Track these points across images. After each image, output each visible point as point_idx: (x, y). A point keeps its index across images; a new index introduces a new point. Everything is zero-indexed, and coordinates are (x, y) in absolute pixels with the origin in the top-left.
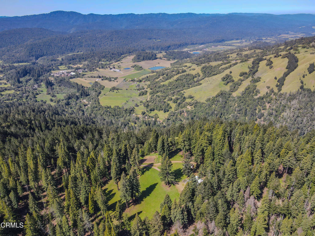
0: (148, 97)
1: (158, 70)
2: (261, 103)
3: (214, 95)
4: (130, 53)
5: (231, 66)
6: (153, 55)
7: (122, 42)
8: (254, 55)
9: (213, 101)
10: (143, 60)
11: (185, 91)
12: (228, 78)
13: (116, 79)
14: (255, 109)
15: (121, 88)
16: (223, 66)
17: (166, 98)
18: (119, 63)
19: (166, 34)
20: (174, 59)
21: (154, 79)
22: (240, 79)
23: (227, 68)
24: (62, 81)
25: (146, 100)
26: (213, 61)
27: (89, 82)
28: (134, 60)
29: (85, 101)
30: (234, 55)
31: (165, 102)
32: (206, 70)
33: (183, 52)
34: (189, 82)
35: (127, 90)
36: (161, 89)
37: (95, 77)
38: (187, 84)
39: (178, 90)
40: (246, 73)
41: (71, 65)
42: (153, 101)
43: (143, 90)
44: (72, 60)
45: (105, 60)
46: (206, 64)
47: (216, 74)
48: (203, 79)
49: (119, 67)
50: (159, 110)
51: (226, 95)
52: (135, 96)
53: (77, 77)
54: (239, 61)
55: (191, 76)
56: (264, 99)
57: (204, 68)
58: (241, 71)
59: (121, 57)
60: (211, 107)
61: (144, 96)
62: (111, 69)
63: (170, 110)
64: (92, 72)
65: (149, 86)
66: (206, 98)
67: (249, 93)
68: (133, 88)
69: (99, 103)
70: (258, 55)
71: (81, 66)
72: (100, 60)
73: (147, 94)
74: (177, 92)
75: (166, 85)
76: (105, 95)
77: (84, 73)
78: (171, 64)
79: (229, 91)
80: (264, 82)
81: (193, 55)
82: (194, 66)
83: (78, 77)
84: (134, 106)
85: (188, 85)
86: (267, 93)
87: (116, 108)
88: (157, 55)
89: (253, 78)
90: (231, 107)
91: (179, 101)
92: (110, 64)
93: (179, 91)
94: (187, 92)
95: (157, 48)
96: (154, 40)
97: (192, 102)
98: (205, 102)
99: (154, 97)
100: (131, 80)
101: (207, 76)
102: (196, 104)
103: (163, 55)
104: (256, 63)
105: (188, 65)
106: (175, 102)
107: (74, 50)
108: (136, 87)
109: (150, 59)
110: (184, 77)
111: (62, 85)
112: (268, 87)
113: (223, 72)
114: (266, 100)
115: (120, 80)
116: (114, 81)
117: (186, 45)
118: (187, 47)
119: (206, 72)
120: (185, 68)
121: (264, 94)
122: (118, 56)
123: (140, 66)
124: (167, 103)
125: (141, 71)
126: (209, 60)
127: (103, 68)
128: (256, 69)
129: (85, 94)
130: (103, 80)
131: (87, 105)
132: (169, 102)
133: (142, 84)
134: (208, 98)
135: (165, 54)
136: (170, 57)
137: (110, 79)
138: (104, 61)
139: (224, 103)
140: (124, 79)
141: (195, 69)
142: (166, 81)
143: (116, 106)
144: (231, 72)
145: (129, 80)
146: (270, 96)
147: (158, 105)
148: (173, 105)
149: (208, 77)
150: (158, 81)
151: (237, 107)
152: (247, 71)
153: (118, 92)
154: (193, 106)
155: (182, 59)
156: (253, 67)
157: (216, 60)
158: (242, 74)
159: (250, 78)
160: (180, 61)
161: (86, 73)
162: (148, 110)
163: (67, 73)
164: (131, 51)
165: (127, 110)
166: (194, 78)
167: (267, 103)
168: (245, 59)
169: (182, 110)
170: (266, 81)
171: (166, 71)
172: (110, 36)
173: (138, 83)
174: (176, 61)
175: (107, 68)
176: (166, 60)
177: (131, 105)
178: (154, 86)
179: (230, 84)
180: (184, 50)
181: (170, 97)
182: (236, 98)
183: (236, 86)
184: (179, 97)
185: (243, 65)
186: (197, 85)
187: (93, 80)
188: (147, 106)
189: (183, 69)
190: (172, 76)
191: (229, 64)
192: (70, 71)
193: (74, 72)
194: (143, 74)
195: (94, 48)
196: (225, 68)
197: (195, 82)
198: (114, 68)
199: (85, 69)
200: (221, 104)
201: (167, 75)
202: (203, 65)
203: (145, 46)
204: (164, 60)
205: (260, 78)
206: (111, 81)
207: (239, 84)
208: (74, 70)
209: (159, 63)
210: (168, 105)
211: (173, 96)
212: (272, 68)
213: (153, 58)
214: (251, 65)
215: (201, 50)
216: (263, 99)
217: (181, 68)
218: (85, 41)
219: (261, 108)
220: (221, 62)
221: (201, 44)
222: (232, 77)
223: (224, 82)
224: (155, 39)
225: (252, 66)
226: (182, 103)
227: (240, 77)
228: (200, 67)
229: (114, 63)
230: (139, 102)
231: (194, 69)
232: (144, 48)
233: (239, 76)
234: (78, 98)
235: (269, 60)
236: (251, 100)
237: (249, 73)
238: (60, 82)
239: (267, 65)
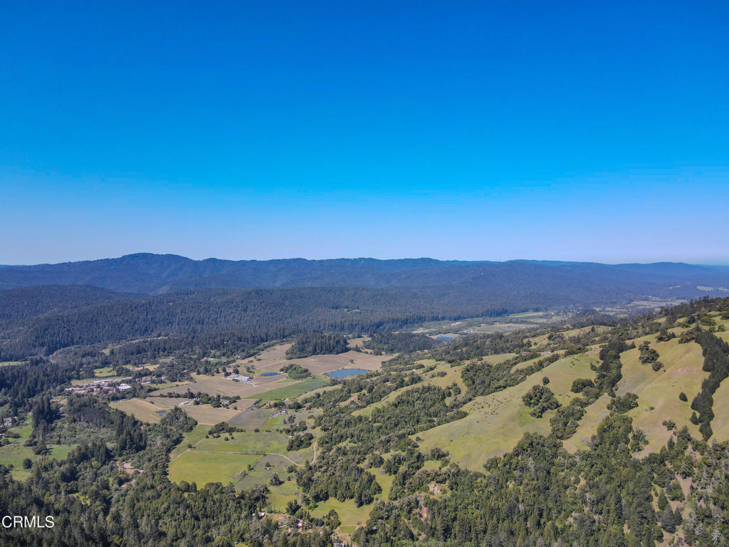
0: (314, 453)
1: (349, 378)
2: (661, 474)
3: (510, 446)
4: (283, 337)
5: (541, 365)
6: (338, 342)
7: (270, 312)
8: (597, 339)
9: (506, 467)
10: (314, 352)
11: (420, 434)
12: (541, 398)
13: (235, 400)
14: (646, 495)
15: (243, 428)
16: (522, 366)
17: (364, 459)
18: (252, 362)
19: (373, 298)
20: (392, 351)
21: (337, 401)
22: (576, 401)
23: (531, 371)
24: (86, 406)
25: (307, 462)
26: (491, 354)
27: (160, 409)
28: (290, 355)
29: (128, 465)
30: (542, 340)
31: (362, 470)
32: (475, 375)
33: (414, 335)
34: (432, 410)
35: (257, 431)
36: (352, 429)
37: (178, 396)
38: (426, 414)
39: (401, 432)
40: (590, 384)
41: (130, 367)
42: (325, 467)
43: (301, 434)
44: (138, 354)
45: (218, 354)
46: (475, 360)
47: (505, 387)
48: (470, 400)
49: (248, 369)
50: (343, 498)
51: (546, 449)
52: (278, 450)
53: (131, 395)
54: (562, 352)
55: (436, 391)
56: (666, 462)
57: (468, 371)
58: (576, 378)
59: (261, 346)
60: (502, 487)
61: (302, 451)
62: (227, 374)
63: (375, 496)
64: (177, 383)
65: (319, 421)
66: (483, 460)
67: (615, 442)
68: (276, 427)
69: (166, 474)
70: (606, 339)
71: (151, 368)
72: (205, 354)
73: (310, 444)
74: (396, 439)
75: (366, 419)
76: (190, 447)
77: (154, 386)
78: (383, 363)
79: (551, 436)
80: (652, 409)
81: (439, 341)
82: (443, 366)
83: (134, 396)
84: (268, 481)
85: (429, 418)
86: (671, 444)
87: (211, 492)
88: (348, 341)
89: (614, 396)
90: (566, 488)
91: (403, 469)
92: (230, 362)
93: (403, 436)
94: (428, 440)
95: (352, 328)
96: (346, 310)
97: (444, 469)
98: (483, 471)
99: (331, 454)
100: (272, 403)
101: (481, 391)
102: (456, 478)
103: (364, 342)
104: (611, 356)
105: (427, 363)
106: (391, 470)
107: (152, 331)
108: (285, 423)
109: (331, 352)
110: (416, 395)
111: (82, 418)
112: (670, 426)
113: (523, 379)
114: (677, 468)
115: (243, 405)
116: (227, 405)
117: (420, 320)
118: (422, 326)
119: (477, 381)
120: (418, 372)
121: (664, 447)
122: (252, 344)
123: (304, 368)
124: (367, 473)
125: (304, 380)
126: (481, 353)
127: (207, 371)
128: (614, 371)
129: (133, 439)
130: (197, 403)
131: (127, 480)
132: (373, 471)
133: (302, 415)
134: (492, 457)
135: (370, 339)
136: (381, 346)
137: (217, 402)
138: (214, 357)
139: (542, 474)
140: (256, 400)
141: (446, 374)
142: (368, 408)
143: (212, 484)
144: (546, 381)
145: (268, 404)
146: (683, 453)
147: (338, 479)
148: (386, 481)
149: (482, 394)
150: (347, 407)
151: (588, 489)
152: (593, 376)
153: (229, 437)
154: (446, 486)
155: (412, 351)
156: (605, 367)
157: (496, 352)
158: (579, 386)
159: (605, 399)
160: (406, 356)
161: (159, 386)
162: (308, 495)
163: (109, 385)
164: (287, 332)
165: (242, 497)
166: (444, 398)
167: (679, 478)
168: (577, 347)
169: (412, 497)
170: (657, 408)
171: (368, 380)
172: (242, 302)
173: (291, 412)
174: (396, 355)
175: (218, 372)
176: (371, 353)
177: (261, 478)
178: (334, 421)
179: (551, 414)
180: (414, 332)
181: (377, 453)
182: (577, 459)
183: (569, 420)
184: (404, 454)
185: (575, 362)
186: (453, 419)
187: (170, 404)
188: (307, 484)
189: (412, 374)
190: (385, 393)
191: (536, 360)
192: (119, 380)
193: (128, 382)
194: (305, 389)
195: (199, 327)
196: (527, 369)
197: (447, 409)
198: (237, 372)
199: (159, 376)
200: (533, 480)
201: (370, 391)
202: (467, 362)
203: (322, 324)
204: (367, 353)
205: (635, 397)
206: (219, 406)
207: (578, 415)
208: (131, 378)
209: (352, 361)
210: (371, 479)
211: (387, 451)
212: (662, 369)
213: (339, 348)
214: (598, 362)
215: (456, 331)
216: (662, 462)
217: (408, 372)
218: (182, 312)
219: (666, 495)
220: (513, 355)
221: (456, 319)
222: (553, 394)
223: (531, 410)
224: (347, 307)
225: (603, 364)
226: (414, 474)
227: (574, 395)
228: (459, 369)
229: (239, 362)
230: (285, 469)
231: (443, 374)
232: (320, 327)
233: (572, 391)
234: (109, 456)
235: (645, 347)
236: (625, 466)
237: (600, 381)
238: (79, 411)
239: (644, 362)
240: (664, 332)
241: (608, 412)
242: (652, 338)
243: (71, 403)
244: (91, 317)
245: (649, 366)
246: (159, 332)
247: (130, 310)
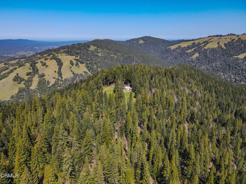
22: (29, 78)
40: (31, 73)
56: (56, 85)
58: (27, 72)
79: (26, 87)
80: (49, 75)
86: (56, 82)
104: (33, 65)
112: (54, 78)
121: (54, 82)
128: (36, 69)
144: (18, 74)
152: (31, 71)
156: (33, 69)
158: (28, 74)
159: (37, 76)
168: (22, 64)
179: (23, 82)
182: (36, 90)
183: (29, 82)
185: (24, 68)
205: (44, 74)
207: (31, 81)
212: (48, 67)
214: (31, 68)
223: (17, 82)
233: (27, 76)
235: (42, 62)
236: (47, 88)
237: (33, 72)
239: (43, 66)
240: (46, 58)
241: (39, 79)
242: (43, 60)
245: (45, 67)
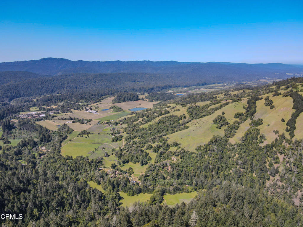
0: (123, 143)
1: (139, 111)
2: (271, 153)
3: (207, 141)
4: (111, 94)
5: (221, 107)
6: (134, 96)
7: (105, 84)
8: (245, 95)
9: (205, 150)
10: (124, 101)
11: (168, 136)
12: (221, 121)
13: (90, 121)
14: (264, 161)
15: (93, 132)
16: (213, 107)
17: (144, 146)
18: (98, 104)
19: (150, 77)
20: (157, 100)
21: (133, 121)
22: (236, 122)
23: (217, 109)
24: (26, 123)
25: (120, 147)
26: (200, 102)
27: (58, 124)
28: (114, 102)
29: (44, 148)
30: (222, 96)
31: (143, 151)
32: (192, 111)
33: (167, 94)
34: (174, 125)
35: (99, 134)
36: (139, 133)
37: (66, 119)
38: (171, 127)
39: (160, 135)
40: (242, 114)
41: (45, 107)
42: (127, 150)
43: (118, 135)
44: (49, 101)
45: (83, 101)
46: (193, 104)
47: (205, 116)
48: (190, 121)
49: (96, 108)
50: (135, 162)
51: (222, 142)
52: (108, 142)
53: (45, 118)
54: (231, 101)
55: (176, 117)
56: (273, 148)
57: (190, 109)
58: (236, 112)
59: (102, 98)
60: (203, 158)
61: (118, 142)
62: (87, 110)
63: (149, 162)
64: (65, 113)
65: (126, 129)
66: (195, 147)
67: (252, 139)
68: (107, 132)
69: (60, 152)
70: (249, 95)
71: (54, 107)
72: (77, 101)
73: (121, 139)
74: (158, 138)
75: (145, 129)
76: (70, 140)
77: (55, 115)
78: (153, 105)
79: (224, 137)
80: (269, 125)
81: (177, 96)
82: (179, 107)
83: (47, 119)
84: (103, 155)
85: (172, 129)
86: (276, 140)
87: (79, 160)
88: (139, 96)
89: (252, 120)
90: (230, 158)
91: (160, 150)
92: (88, 105)
93: (161, 136)
94: (172, 138)
95: (141, 90)
96: (138, 83)
97: (178, 151)
98: (195, 151)
99: (130, 144)
100: (106, 122)
101: (195, 117)
102: (183, 154)
103: (146, 96)
104: (252, 102)
105: (172, 105)
106: (156, 151)
107: (55, 92)
108: (111, 130)
109: (131, 100)
110: (167, 119)
111: (24, 128)
112: (276, 132)
113: (213, 113)
114: (278, 150)
115: (93, 123)
116: (86, 123)
117: (170, 87)
118: (170, 90)
119: (193, 113)
120: (168, 109)
121: (273, 141)
122: (98, 97)
123: (120, 107)
124: (145, 152)
125: (120, 112)
126: (195, 101)
127: (78, 109)
128: (253, 109)
129: (46, 137)
130: (74, 122)
131: (44, 154)
132: (148, 151)
133: (118, 127)
134: (199, 145)
135: (148, 95)
136: (152, 98)
137: (82, 122)
138: (81, 102)
139: (220, 153)
140: (99, 121)
141: (180, 110)
142: (146, 124)
143: (79, 156)
144: (223, 113)
145: (104, 123)
146: (281, 144)
147: (133, 154)
148: (153, 155)
149: (195, 119)
150: (137, 124)
151: (239, 159)
152: (244, 111)
153: (87, 136)
154: (179, 157)
155: (165, 100)
156: (249, 107)
157: (202, 101)
158: (238, 116)
159: (249, 121)
160: (163, 102)
161: (58, 115)
162: (120, 161)
163: (36, 114)
164: (113, 92)
165: (92, 162)
166: (179, 120)
167: (279, 154)
168: (237, 99)
169: (164, 162)
170: (271, 125)
171: (147, 112)
172: (94, 79)
173: (114, 126)
174: (159, 102)
175: (83, 109)
176: (148, 101)
177: (100, 154)
178: (132, 130)
179: (225, 127)
180: (167, 92)
181: (150, 143)
182: (235, 146)
183: (232, 130)
184: (161, 144)
185: (236, 105)
186: (183, 129)
187: (62, 123)
188: (120, 156)
189: (166, 110)
190: (154, 118)
191: (219, 104)
192: (40, 112)
193: (44, 113)
194: (120, 116)
195: (75, 90)
196: (215, 108)
197: (180, 125)
198: (91, 109)
199: (57, 110)
200: (216, 155)
201: (147, 117)
202: (189, 105)
203: (128, 89)
204: (147, 101)
205: (262, 120)
206: (83, 123)
207: (237, 128)
208: (45, 111)
209: (140, 104)
210: (147, 154)
211: (154, 143)
212: (274, 108)
213: (135, 99)
214: (246, 105)
215: (185, 92)
216: (272, 147)
217: (164, 109)
218: (67, 83)
219: (273, 161)
220: (209, 102)
221: (185, 87)
222: (226, 119)
223: (217, 125)
224: (139, 82)
225: (248, 106)
226: (165, 152)
227: (235, 119)
228: (186, 108)
229: (92, 105)
230: (111, 150)
231: (179, 110)
232: (127, 90)
233: (234, 117)
234: (35, 144)
235: (267, 99)
236: (256, 149)
237: (247, 113)
238: (23, 125)
239: (266, 105)
240: (276, 92)
241: (250, 127)
242: (270, 95)
243: (19, 122)
244: (27, 85)
245: (269, 107)
246: (58, 92)
247: (44, 83)
